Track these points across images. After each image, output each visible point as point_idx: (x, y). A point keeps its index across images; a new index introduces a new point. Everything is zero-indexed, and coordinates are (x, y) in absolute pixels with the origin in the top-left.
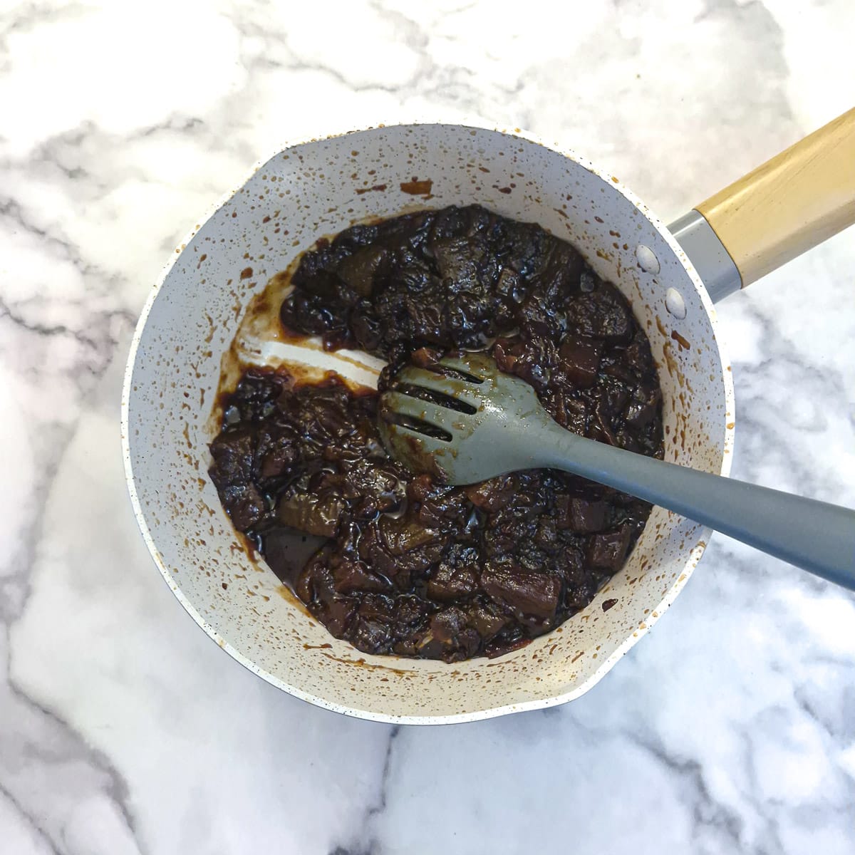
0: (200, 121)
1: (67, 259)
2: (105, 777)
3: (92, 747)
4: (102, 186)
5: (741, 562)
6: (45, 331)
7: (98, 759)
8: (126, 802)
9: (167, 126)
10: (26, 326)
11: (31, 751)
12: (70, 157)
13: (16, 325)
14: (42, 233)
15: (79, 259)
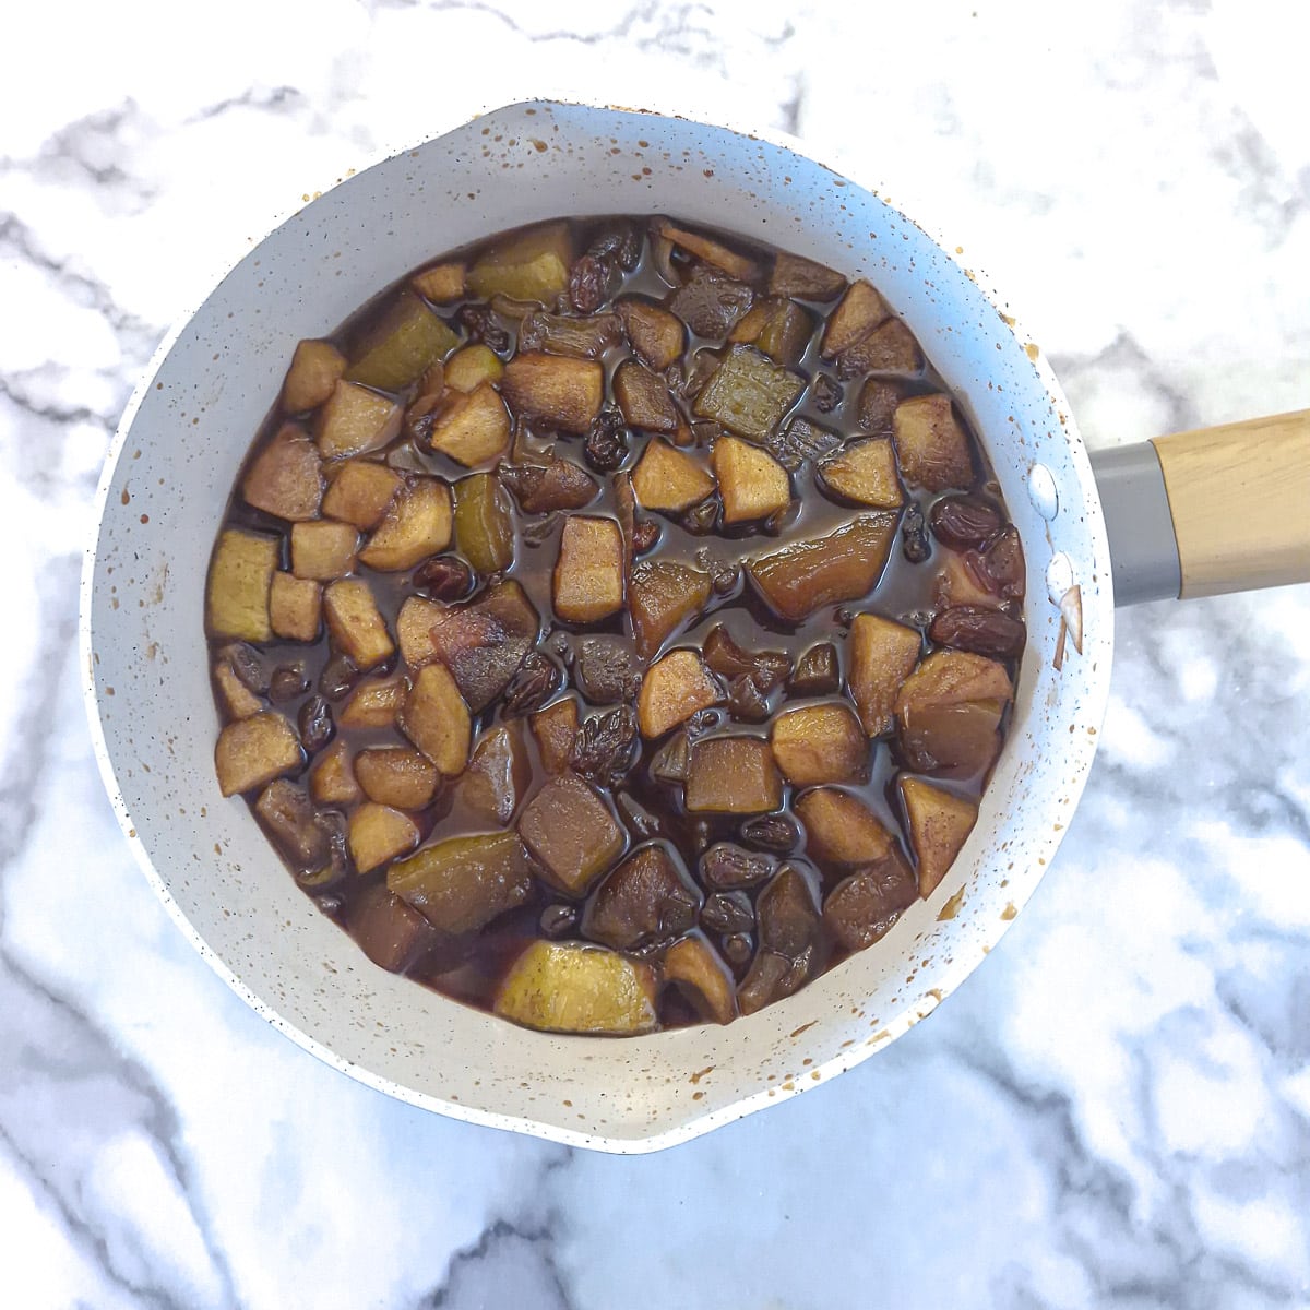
0: (294, 92)
1: (93, 306)
2: (143, 1103)
3: (125, 1055)
4: (147, 195)
5: (1135, 780)
6: (59, 417)
7: (132, 1075)
8: (175, 1141)
9: (245, 100)
10: (32, 410)
11: (33, 1059)
12: (99, 150)
13: (16, 407)
14: (55, 267)
15: (112, 306)
